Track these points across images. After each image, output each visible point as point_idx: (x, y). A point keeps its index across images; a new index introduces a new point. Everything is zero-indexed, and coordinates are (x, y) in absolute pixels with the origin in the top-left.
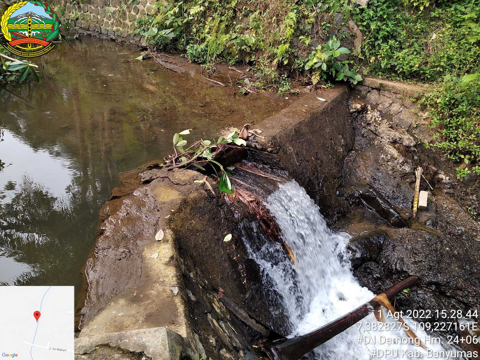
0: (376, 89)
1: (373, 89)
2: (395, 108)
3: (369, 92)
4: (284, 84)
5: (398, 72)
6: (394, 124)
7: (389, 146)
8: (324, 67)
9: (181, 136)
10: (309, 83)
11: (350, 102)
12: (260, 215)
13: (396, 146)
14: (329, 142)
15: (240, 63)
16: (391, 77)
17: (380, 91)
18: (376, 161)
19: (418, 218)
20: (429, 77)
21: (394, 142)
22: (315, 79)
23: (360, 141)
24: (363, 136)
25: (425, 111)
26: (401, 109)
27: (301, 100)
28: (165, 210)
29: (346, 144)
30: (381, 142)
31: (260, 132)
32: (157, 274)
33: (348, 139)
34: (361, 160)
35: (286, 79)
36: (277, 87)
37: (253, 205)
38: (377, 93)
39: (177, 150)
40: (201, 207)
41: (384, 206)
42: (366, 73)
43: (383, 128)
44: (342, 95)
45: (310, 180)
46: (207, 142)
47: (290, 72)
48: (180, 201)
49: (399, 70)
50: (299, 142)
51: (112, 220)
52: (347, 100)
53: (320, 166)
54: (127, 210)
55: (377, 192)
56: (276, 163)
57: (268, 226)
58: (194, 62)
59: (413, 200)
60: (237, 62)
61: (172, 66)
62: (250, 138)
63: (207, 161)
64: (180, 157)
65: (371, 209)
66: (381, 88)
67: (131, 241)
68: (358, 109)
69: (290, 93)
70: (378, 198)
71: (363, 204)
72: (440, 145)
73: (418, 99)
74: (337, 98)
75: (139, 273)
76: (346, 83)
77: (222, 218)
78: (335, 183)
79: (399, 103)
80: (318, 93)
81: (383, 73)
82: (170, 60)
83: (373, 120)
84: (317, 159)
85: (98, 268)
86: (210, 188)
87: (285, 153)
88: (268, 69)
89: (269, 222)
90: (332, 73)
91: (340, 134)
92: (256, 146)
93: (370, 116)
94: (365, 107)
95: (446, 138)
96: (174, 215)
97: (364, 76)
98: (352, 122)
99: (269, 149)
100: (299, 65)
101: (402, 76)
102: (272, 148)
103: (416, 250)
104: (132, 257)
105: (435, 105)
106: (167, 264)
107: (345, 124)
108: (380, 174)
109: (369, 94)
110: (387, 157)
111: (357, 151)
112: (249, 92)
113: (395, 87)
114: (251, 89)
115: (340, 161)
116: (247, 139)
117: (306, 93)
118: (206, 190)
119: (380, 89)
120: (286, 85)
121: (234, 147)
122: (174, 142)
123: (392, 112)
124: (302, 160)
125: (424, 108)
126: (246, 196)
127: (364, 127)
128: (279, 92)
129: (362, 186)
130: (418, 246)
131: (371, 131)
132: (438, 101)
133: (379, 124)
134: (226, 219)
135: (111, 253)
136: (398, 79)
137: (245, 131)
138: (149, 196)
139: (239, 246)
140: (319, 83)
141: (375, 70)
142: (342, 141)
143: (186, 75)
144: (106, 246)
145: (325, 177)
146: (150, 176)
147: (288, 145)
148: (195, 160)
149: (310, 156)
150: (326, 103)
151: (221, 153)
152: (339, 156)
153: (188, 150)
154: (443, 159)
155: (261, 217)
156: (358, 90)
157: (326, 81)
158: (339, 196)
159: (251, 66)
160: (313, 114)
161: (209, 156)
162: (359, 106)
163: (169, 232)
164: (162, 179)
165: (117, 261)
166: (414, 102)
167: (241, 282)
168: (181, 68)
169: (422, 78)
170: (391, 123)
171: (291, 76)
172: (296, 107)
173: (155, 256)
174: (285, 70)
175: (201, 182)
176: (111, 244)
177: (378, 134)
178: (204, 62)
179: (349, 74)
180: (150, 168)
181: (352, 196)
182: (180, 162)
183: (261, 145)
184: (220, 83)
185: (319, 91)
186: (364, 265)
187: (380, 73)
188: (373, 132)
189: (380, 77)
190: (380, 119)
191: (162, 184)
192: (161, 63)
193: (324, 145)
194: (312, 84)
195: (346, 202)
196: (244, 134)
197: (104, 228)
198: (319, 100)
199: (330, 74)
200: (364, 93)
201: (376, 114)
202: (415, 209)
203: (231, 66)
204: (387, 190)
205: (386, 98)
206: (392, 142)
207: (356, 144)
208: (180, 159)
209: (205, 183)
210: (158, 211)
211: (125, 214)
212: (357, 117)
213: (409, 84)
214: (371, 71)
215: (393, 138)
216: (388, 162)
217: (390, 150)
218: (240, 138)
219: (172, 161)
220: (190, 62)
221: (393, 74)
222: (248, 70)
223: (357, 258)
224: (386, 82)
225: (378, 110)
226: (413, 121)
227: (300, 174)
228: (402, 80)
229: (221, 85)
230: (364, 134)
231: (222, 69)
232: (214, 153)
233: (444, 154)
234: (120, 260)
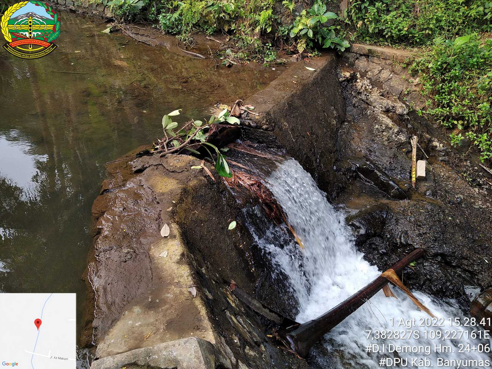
0: (364, 55)
1: (361, 55)
2: (385, 74)
3: (357, 58)
4: (269, 53)
5: (387, 36)
6: (384, 92)
7: (383, 115)
8: (311, 34)
9: (170, 117)
10: (295, 52)
11: (339, 70)
12: (262, 198)
13: (390, 114)
14: (322, 114)
15: (218, 32)
16: (379, 42)
17: (368, 58)
18: (371, 131)
19: (418, 189)
20: (418, 40)
21: (387, 111)
22: (301, 47)
23: (352, 112)
24: (354, 106)
25: (416, 77)
26: (391, 75)
27: (290, 70)
28: (166, 202)
29: (339, 116)
30: (374, 111)
31: (253, 108)
32: (170, 275)
33: (340, 110)
34: (355, 132)
35: (271, 48)
36: (262, 58)
37: (255, 188)
38: (365, 59)
39: (167, 133)
40: (202, 195)
41: (382, 178)
42: (354, 39)
43: (375, 96)
44: (330, 63)
45: (307, 157)
46: (199, 123)
47: (274, 40)
48: (180, 191)
49: (387, 34)
50: (293, 117)
51: (108, 216)
52: (336, 68)
53: (316, 141)
54: (123, 204)
55: (374, 164)
56: (272, 142)
57: (271, 209)
58: (168, 33)
59: (411, 170)
60: (215, 32)
61: (144, 39)
62: (243, 116)
63: (201, 143)
64: (171, 141)
65: (369, 182)
66: (370, 54)
67: (134, 240)
68: (347, 78)
69: (276, 64)
70: (376, 171)
71: (360, 178)
72: (433, 112)
73: (408, 64)
74: (326, 66)
75: (150, 275)
76: (334, 51)
77: (224, 205)
78: (332, 158)
79: (388, 70)
80: (305, 62)
81: (370, 38)
82: (141, 32)
83: (363, 89)
84: (312, 134)
85: (103, 273)
86: (209, 173)
87: (281, 129)
88: (250, 38)
89: (272, 205)
90: (318, 39)
91: (331, 105)
92: (249, 124)
93: (361, 84)
94: (354, 75)
95: (439, 104)
96: (176, 207)
97: (351, 42)
98: (342, 92)
99: (264, 127)
100: (283, 33)
101: (390, 41)
102: (267, 125)
103: (419, 221)
104: (138, 257)
105: (427, 70)
106: (179, 262)
107: (335, 95)
108: (375, 146)
109: (357, 61)
110: (382, 127)
111: (349, 122)
112: (233, 64)
113: (384, 52)
114: (234, 61)
115: (334, 134)
116: (239, 117)
117: (293, 63)
118: (205, 177)
119: (368, 55)
120: (271, 54)
121: (227, 126)
122: (164, 124)
123: (382, 80)
124: (297, 136)
125: (415, 73)
126: (246, 180)
127: (355, 97)
128: (265, 62)
129: (359, 159)
130: (422, 218)
131: (362, 100)
132: (430, 66)
133: (370, 93)
134: (228, 205)
135: (115, 255)
136: (386, 43)
137: (237, 108)
138: (144, 187)
139: (244, 233)
140: (305, 51)
141: (363, 35)
142: (335, 112)
143: (161, 47)
144: (108, 248)
145: (322, 152)
146: (142, 164)
147: (282, 120)
148: (188, 143)
149: (306, 131)
150: (316, 73)
151: (215, 134)
152: (333, 129)
153: (180, 133)
154: (435, 126)
155: (264, 200)
156: (345, 57)
157: (313, 49)
158: (336, 171)
159: (230, 35)
160: (304, 85)
161: (203, 139)
162: (348, 74)
163: (174, 226)
164: (155, 167)
165: (122, 263)
166: (404, 68)
167: (249, 270)
168: (155, 40)
169: (411, 42)
170: (381, 90)
171: (276, 44)
172: (285, 79)
173: (164, 254)
174: (269, 38)
175: (199, 167)
176: (113, 244)
177: (370, 104)
178: (179, 33)
179: (337, 40)
180: (140, 155)
181: (349, 170)
182: (172, 147)
183: (255, 122)
184: (200, 55)
185: (307, 60)
186: (369, 241)
187: (367, 38)
188: (364, 101)
189: (368, 42)
190: (371, 87)
191: (156, 172)
192: (131, 35)
193: (317, 118)
194: (298, 53)
195: (344, 176)
196: (236, 111)
197: (100, 227)
198: (308, 70)
199: (316, 41)
200: (352, 60)
201: (366, 82)
202: (414, 179)
203: (209, 36)
204: (385, 161)
205: (375, 64)
206: (384, 112)
207: (348, 115)
208: (171, 143)
209: (203, 168)
210: (158, 203)
211: (121, 209)
212: (346, 86)
213: (398, 49)
214: (358, 37)
215: (385, 107)
216: (383, 132)
217: (384, 119)
218: (232, 116)
219: (163, 146)
220: (164, 33)
221: (381, 39)
222: (228, 40)
223: (362, 235)
224: (374, 48)
225: (367, 78)
226: (403, 88)
227: (297, 151)
228: (390, 45)
229: (200, 57)
230: (355, 104)
231: (199, 39)
232: (207, 135)
233: (436, 120)
234: (125, 262)
